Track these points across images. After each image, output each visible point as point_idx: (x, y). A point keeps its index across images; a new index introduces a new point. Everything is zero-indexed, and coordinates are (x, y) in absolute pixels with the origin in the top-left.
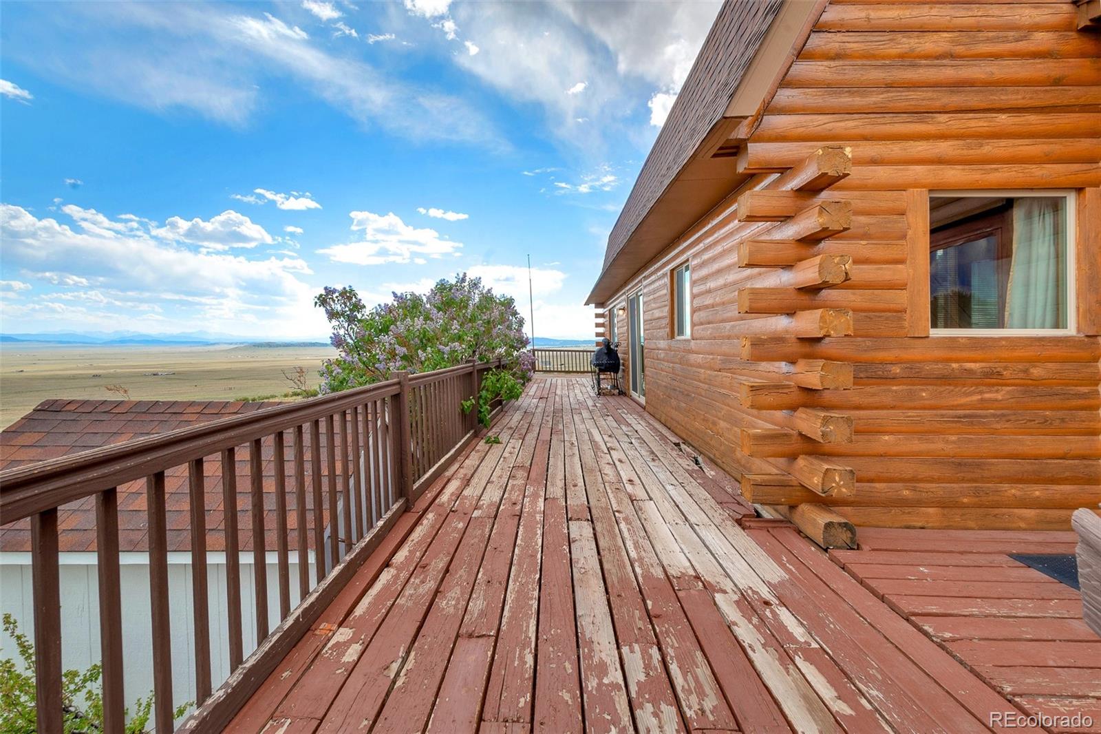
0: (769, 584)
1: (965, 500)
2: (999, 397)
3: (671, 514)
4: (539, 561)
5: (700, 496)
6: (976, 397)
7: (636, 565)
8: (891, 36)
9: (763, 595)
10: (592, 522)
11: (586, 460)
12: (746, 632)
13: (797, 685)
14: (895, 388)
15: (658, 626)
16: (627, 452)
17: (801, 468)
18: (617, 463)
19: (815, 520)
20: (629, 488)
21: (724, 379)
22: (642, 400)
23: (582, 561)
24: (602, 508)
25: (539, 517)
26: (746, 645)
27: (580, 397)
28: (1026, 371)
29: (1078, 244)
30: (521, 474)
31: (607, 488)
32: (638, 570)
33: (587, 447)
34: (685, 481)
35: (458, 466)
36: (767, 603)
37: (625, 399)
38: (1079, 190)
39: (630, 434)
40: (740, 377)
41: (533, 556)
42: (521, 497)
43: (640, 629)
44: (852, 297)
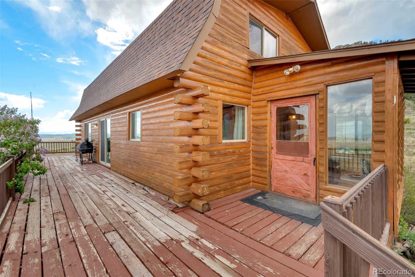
0: (194, 232)
1: (229, 187)
2: (235, 158)
3: (148, 216)
4: (101, 261)
5: (155, 204)
6: (231, 159)
7: (147, 243)
8: (216, 56)
9: (195, 237)
10: (116, 230)
11: (95, 200)
12: (198, 254)
13: (220, 265)
14: (215, 158)
15: (170, 267)
16: (113, 191)
17: (194, 188)
18: (112, 198)
19: (198, 204)
20: (124, 209)
21: (158, 157)
22: (109, 165)
23: (123, 252)
24: (117, 222)
25: (87, 238)
26: (200, 259)
27: (71, 166)
28: (239, 151)
29: (247, 119)
30: (61, 216)
31: (114, 211)
32: (149, 246)
33: (91, 193)
34: (146, 200)
35: (10, 223)
36: (197, 239)
37: (97, 165)
38: (247, 106)
39: (110, 182)
40: (166, 157)
41: (96, 260)
42: (69, 230)
43: (164, 272)
44: (206, 131)
